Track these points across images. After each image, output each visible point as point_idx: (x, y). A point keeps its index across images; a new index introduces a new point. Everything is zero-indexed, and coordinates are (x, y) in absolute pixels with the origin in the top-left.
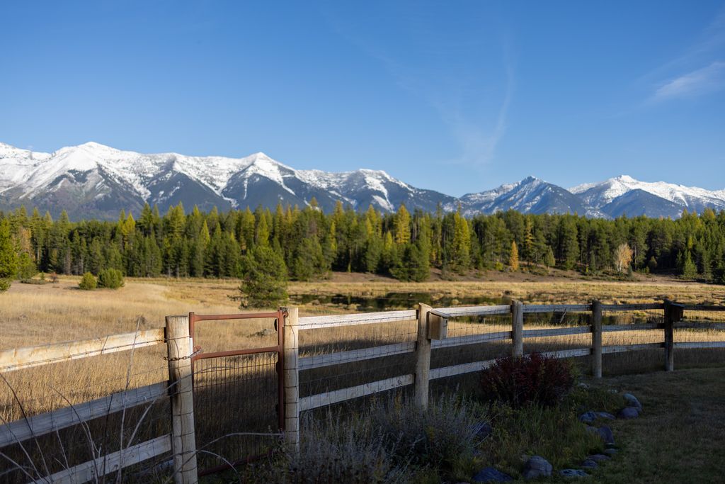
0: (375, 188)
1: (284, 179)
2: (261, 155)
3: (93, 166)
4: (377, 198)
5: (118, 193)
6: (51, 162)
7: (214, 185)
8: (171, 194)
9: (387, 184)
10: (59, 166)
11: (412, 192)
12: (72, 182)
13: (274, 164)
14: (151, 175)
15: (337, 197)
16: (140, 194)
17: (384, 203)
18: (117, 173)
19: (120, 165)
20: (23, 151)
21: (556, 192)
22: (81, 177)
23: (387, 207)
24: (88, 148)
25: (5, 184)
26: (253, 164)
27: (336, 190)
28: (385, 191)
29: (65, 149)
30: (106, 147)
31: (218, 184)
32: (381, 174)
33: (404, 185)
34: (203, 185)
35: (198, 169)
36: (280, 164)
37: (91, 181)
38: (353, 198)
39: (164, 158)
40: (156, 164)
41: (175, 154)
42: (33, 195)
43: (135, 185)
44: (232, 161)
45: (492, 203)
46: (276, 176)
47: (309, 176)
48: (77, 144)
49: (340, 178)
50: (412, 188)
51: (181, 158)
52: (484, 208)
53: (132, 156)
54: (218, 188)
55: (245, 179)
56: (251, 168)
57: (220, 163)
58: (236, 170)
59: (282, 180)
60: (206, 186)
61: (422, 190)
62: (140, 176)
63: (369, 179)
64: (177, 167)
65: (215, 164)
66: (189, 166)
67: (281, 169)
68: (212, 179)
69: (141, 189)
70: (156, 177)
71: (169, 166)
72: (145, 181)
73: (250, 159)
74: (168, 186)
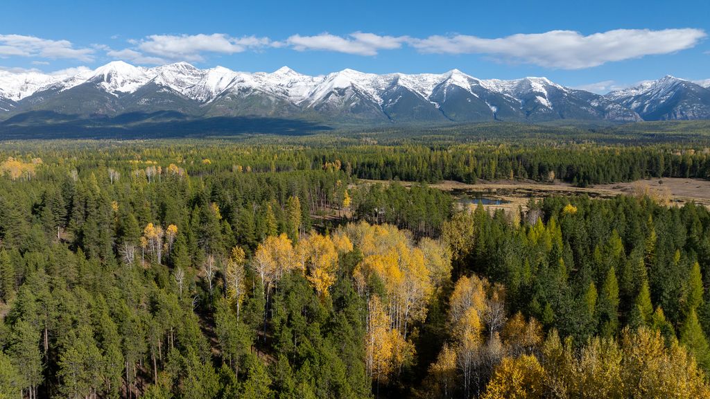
0: (538, 91)
1: (472, 87)
2: (456, 71)
3: (349, 84)
4: (539, 98)
5: (363, 101)
6: (324, 83)
7: (424, 93)
8: (396, 101)
9: (547, 87)
10: (329, 85)
11: (566, 93)
12: (337, 95)
13: (465, 77)
14: (383, 89)
15: (510, 98)
16: (377, 101)
17: (544, 101)
18: (363, 88)
19: (365, 83)
20: (308, 77)
21: (688, 87)
22: (341, 92)
23: (546, 105)
24: (345, 73)
25: (299, 98)
26: (450, 78)
27: (509, 93)
28: (545, 93)
29: (332, 74)
30: (356, 72)
31: (427, 92)
32: (542, 80)
33: (560, 87)
34: (417, 93)
35: (414, 83)
36: (470, 77)
37: (348, 94)
38: (521, 99)
39: (392, 76)
40: (387, 81)
41: (399, 74)
42: (315, 105)
43: (374, 96)
44: (436, 76)
45: (633, 98)
46: (466, 85)
47: (490, 84)
48: (339, 71)
49: (513, 84)
50: (567, 89)
51: (403, 76)
52: (624, 102)
53: (372, 76)
54: (427, 95)
55: (444, 88)
56: (448, 81)
57: (428, 78)
58: (439, 82)
59: (470, 88)
60: (419, 95)
61: (575, 91)
62: (377, 89)
63: (533, 84)
64: (400, 83)
65: (425, 79)
66: (407, 81)
67: (470, 80)
68: (423, 89)
69: (378, 98)
70: (387, 89)
71: (395, 82)
72: (381, 94)
73: (448, 74)
74: (394, 96)
